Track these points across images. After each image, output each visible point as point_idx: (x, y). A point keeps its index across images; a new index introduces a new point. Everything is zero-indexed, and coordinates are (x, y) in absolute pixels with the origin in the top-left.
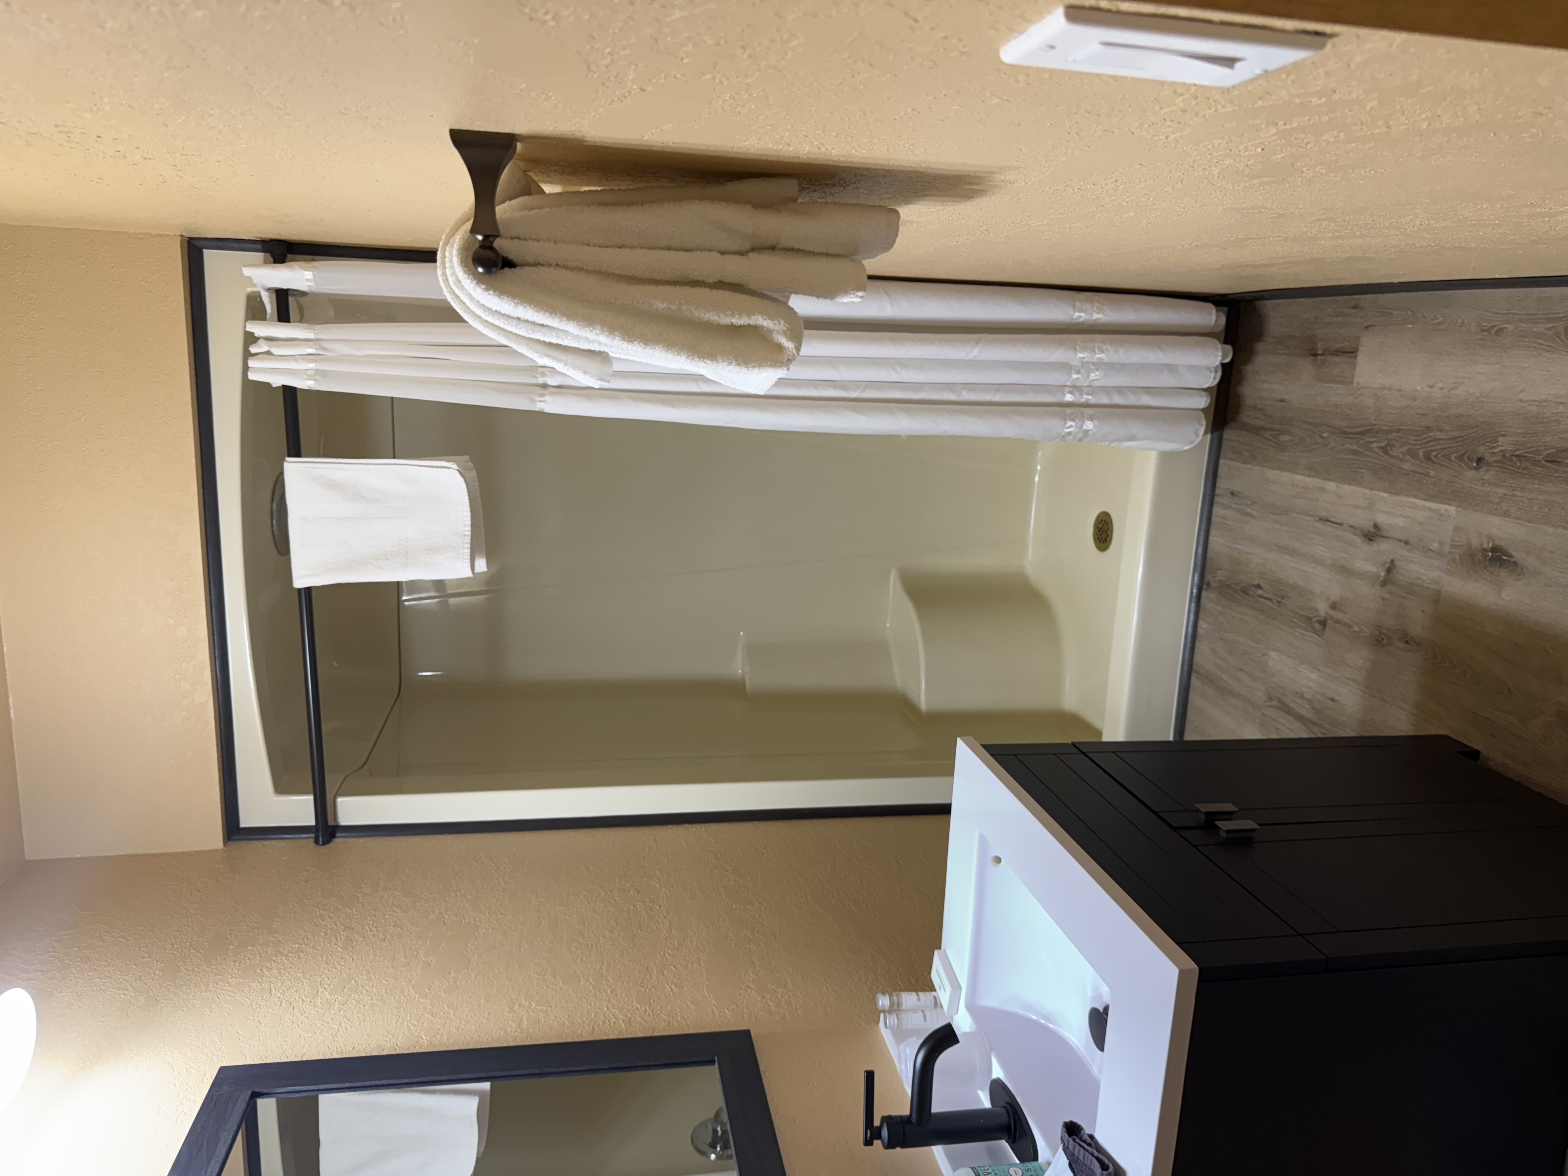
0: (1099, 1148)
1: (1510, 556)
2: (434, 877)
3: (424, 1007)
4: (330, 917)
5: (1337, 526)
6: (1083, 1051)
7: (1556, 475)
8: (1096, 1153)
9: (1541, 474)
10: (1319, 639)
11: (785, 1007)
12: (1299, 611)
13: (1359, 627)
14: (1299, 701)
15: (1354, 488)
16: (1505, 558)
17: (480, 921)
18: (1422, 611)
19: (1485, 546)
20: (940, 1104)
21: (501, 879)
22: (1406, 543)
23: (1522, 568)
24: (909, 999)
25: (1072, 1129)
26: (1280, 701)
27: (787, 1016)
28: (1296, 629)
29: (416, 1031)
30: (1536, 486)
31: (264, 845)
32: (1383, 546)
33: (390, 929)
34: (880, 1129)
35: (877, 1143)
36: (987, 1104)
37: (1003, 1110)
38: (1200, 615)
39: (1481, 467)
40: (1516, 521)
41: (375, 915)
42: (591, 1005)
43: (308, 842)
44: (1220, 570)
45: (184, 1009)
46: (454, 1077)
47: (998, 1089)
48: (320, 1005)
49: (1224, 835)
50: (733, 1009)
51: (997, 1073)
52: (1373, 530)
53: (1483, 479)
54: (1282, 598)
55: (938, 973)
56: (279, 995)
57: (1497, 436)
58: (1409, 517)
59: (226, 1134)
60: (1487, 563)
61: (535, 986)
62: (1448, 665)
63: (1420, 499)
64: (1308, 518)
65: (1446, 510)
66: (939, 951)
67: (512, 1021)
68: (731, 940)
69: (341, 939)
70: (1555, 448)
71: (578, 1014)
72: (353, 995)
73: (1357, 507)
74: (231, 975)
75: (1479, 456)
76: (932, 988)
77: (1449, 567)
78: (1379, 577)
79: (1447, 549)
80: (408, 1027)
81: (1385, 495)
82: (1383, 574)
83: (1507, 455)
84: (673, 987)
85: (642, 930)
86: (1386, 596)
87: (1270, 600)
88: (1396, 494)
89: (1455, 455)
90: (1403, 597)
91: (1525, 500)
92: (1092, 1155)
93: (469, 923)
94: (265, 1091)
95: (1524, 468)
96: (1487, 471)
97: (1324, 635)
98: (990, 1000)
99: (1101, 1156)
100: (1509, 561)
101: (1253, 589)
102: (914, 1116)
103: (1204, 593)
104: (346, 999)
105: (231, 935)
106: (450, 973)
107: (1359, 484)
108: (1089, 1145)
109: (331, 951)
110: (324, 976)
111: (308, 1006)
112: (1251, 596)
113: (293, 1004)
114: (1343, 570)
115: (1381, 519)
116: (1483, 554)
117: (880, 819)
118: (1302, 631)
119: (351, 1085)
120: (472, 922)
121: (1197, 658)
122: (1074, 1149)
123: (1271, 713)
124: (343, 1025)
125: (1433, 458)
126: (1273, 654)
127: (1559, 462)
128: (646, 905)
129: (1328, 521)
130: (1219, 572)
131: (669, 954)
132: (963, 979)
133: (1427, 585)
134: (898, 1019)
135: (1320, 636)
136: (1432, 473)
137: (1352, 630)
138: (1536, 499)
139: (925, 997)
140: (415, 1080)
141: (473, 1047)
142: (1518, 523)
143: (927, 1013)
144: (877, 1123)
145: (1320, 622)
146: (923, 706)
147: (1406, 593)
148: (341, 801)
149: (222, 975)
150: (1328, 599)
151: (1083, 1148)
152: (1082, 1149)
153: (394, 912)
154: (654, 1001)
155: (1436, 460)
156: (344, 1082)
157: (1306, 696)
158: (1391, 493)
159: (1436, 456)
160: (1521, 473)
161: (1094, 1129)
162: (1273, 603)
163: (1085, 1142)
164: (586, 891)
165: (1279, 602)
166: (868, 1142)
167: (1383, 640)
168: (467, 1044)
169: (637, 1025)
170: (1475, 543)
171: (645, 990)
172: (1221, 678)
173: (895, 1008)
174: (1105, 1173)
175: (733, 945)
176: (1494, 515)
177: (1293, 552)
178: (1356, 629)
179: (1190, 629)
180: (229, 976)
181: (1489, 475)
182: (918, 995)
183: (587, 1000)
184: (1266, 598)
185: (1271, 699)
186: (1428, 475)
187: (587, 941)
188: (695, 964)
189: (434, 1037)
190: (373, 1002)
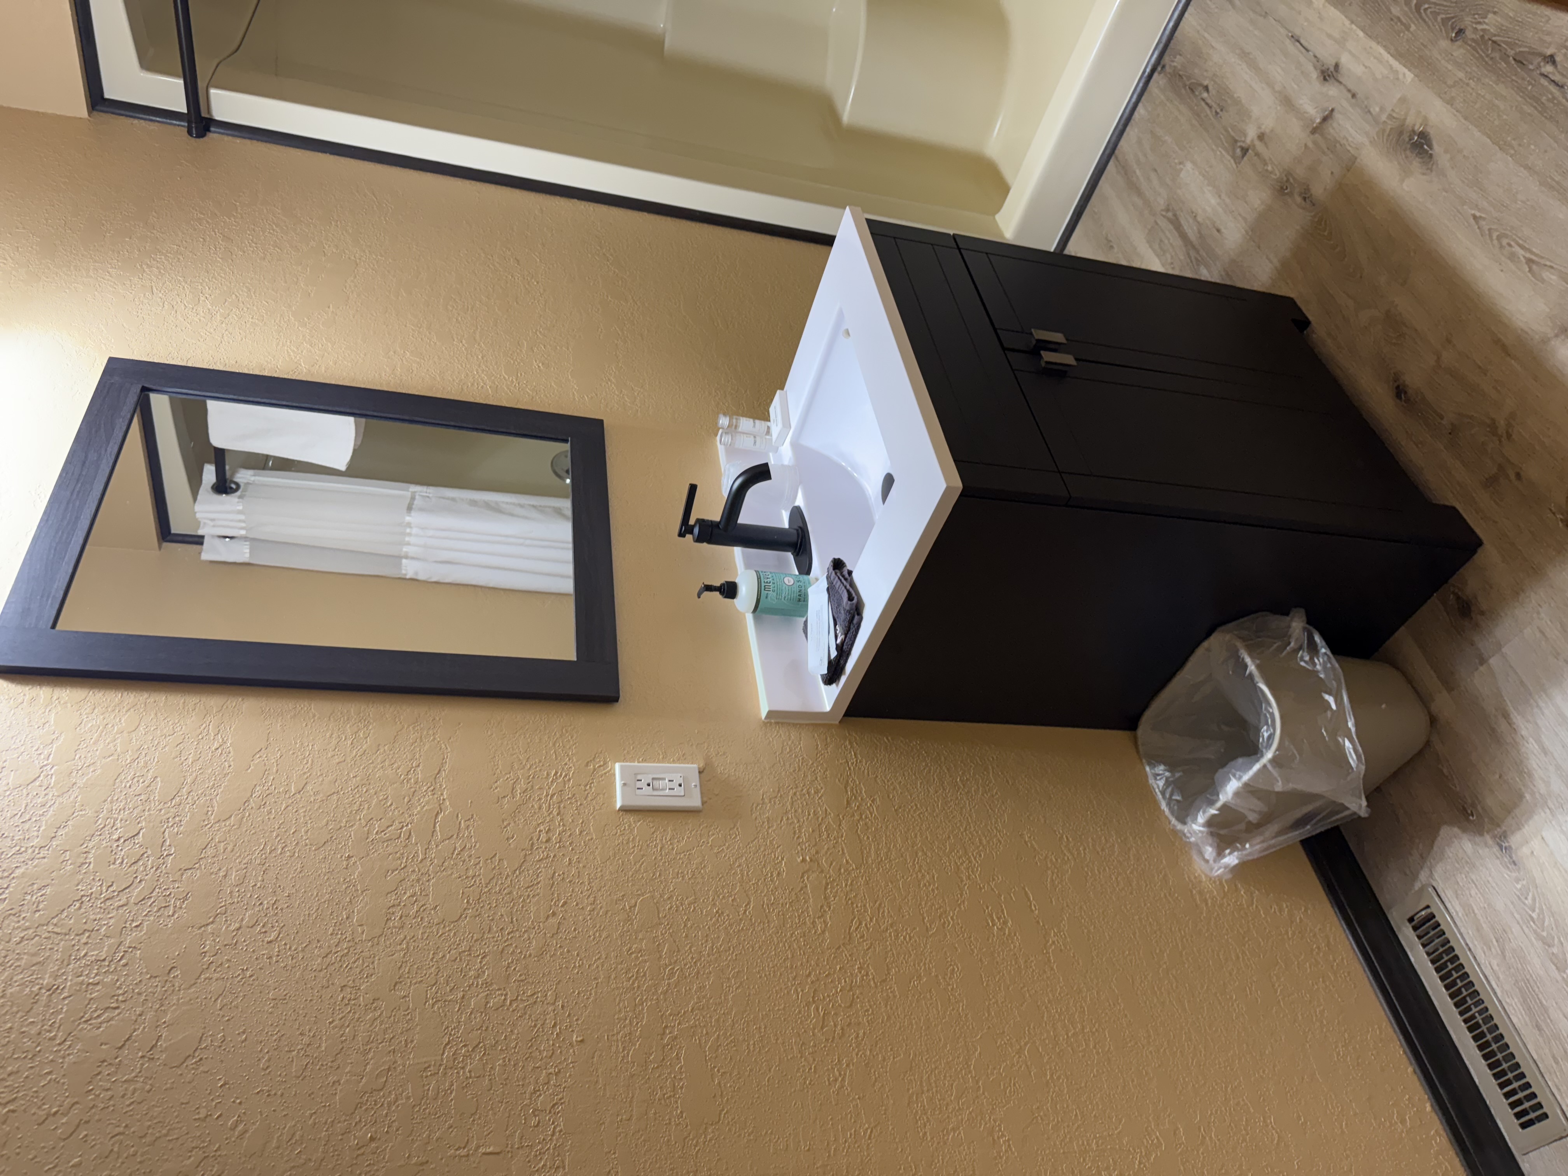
0: (852, 584)
1: (1430, 147)
2: (314, 200)
3: (303, 336)
4: (208, 222)
5: (1304, 50)
6: (873, 499)
7: (1514, 78)
8: (848, 587)
9: (1503, 72)
10: (1234, 166)
11: (639, 405)
12: (1230, 130)
13: (1273, 168)
14: (1191, 221)
15: (1338, 13)
16: (1425, 147)
17: (360, 259)
18: (1332, 173)
19: (1416, 128)
20: (746, 517)
21: (382, 218)
22: (1354, 96)
23: (1433, 165)
24: (746, 424)
25: (838, 565)
26: (1175, 215)
27: (639, 414)
28: (1220, 149)
29: (296, 357)
30: (1491, 83)
31: (132, 124)
32: (1332, 90)
33: (270, 248)
34: (693, 527)
35: (689, 537)
36: (786, 525)
37: (795, 531)
38: (1144, 98)
39: (1456, 41)
40: (1455, 113)
41: (254, 230)
42: (462, 366)
43: (180, 130)
44: (1180, 55)
45: (67, 291)
46: (330, 409)
47: (797, 514)
48: (202, 314)
49: (1043, 364)
50: (592, 397)
51: (800, 502)
52: (1332, 69)
53: (1452, 55)
54: (1222, 110)
55: (775, 408)
56: (161, 295)
57: (1489, 11)
58: (1370, 68)
59: (121, 420)
60: (1409, 146)
61: (411, 337)
62: (1326, 234)
63: (1389, 53)
64: (1282, 30)
65: (1404, 74)
66: (781, 391)
67: (387, 366)
68: (601, 332)
69: (220, 248)
70: (1530, 47)
71: (449, 372)
72: (234, 310)
73: (1329, 36)
74: (110, 264)
75: (1462, 27)
76: (767, 419)
77: (1376, 138)
78: (1313, 121)
79: (1384, 117)
80: (288, 352)
81: (1361, 34)
82: (1318, 120)
83: (1486, 37)
84: (540, 365)
85: (517, 303)
86: (1310, 145)
87: (1210, 107)
88: (1370, 37)
89: (1444, 16)
90: (1324, 153)
91: (1474, 94)
92: (845, 587)
93: (349, 258)
94: (154, 387)
95: (1492, 59)
96: (1460, 47)
97: (1240, 163)
98: (811, 442)
99: (851, 590)
100: (1427, 152)
101: (1201, 88)
102: (722, 523)
103: (1156, 75)
104: (227, 312)
105: (106, 221)
106: (329, 307)
107: (1343, 12)
108: (846, 579)
109: (211, 260)
110: (205, 284)
111: (190, 313)
112: (1196, 96)
113: (175, 307)
114: (1287, 102)
115: (1345, 60)
116: (1410, 135)
117: (768, 237)
118: (1223, 152)
119: (235, 397)
120: (353, 258)
121: (1123, 143)
122: (834, 579)
123: (1163, 223)
124: (225, 338)
125: (1422, 11)
126: (1189, 166)
127: (1524, 64)
128: (524, 278)
129: (1298, 41)
130: (1178, 57)
131: (540, 332)
132: (794, 422)
133: (1349, 148)
134: (732, 439)
135: (1236, 163)
136: (1413, 27)
137: (1266, 168)
138: (1483, 97)
139: (760, 425)
140: (294, 404)
141: (348, 384)
142: (1455, 115)
143: (758, 439)
144: (692, 522)
145: (1242, 148)
146: (846, 116)
147: (1328, 149)
148: (214, 93)
149: (102, 263)
150: (1259, 128)
151: (841, 580)
152: (839, 581)
153: (274, 230)
154: (521, 374)
155: (1423, 15)
156: (229, 393)
157: (1199, 219)
158: (1367, 34)
159: (1426, 10)
160: (1486, 63)
161: (854, 568)
162: (1211, 111)
163: (843, 576)
164: (467, 250)
165: (1217, 113)
166: (681, 535)
167: (1287, 189)
168: (344, 379)
169: (503, 394)
170: (1410, 121)
171: (514, 363)
172: (1135, 172)
173: (732, 429)
174: (849, 602)
175: (601, 338)
176: (1441, 98)
177: (1253, 65)
178: (1270, 168)
179: (1128, 111)
180: (109, 266)
181: (1459, 51)
182: (754, 423)
183: (458, 361)
184: (1207, 104)
185: (1168, 210)
186: (1408, 28)
187: (464, 302)
188: (564, 348)
189: (312, 366)
190: (253, 321)
